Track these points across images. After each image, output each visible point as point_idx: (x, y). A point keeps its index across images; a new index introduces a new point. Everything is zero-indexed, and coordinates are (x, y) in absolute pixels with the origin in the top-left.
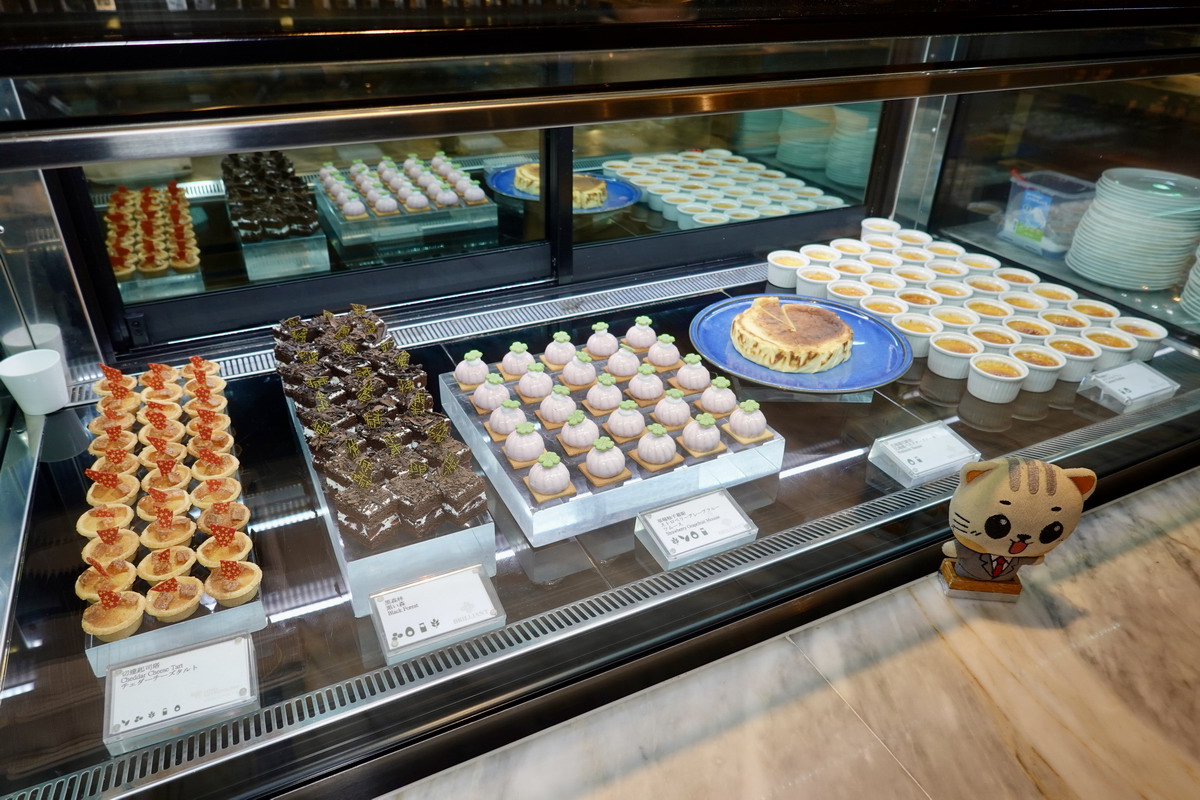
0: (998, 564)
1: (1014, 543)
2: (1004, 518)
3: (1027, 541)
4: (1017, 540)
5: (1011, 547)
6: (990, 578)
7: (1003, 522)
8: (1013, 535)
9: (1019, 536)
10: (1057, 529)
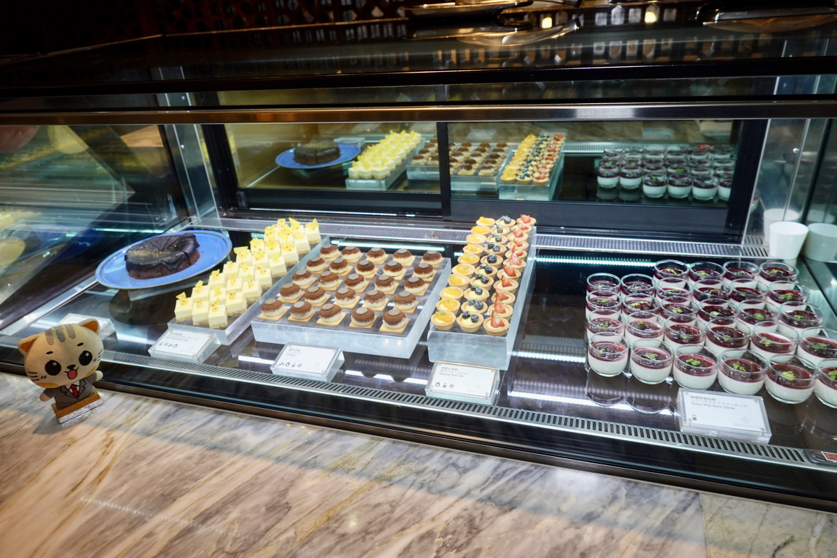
0: (73, 390)
1: (68, 372)
2: (53, 361)
3: (75, 368)
4: (68, 370)
5: (68, 375)
6: (75, 399)
7: (55, 364)
8: (64, 368)
9: (68, 367)
10: (87, 355)
